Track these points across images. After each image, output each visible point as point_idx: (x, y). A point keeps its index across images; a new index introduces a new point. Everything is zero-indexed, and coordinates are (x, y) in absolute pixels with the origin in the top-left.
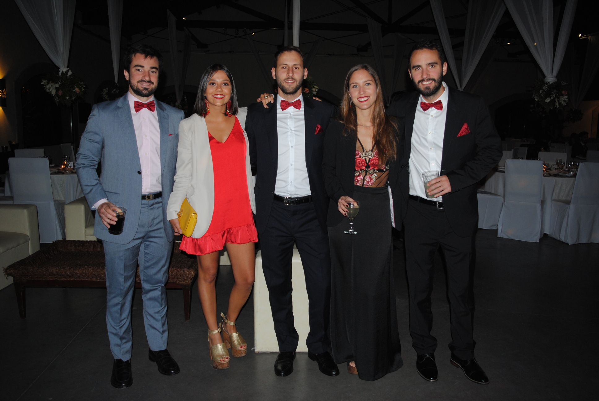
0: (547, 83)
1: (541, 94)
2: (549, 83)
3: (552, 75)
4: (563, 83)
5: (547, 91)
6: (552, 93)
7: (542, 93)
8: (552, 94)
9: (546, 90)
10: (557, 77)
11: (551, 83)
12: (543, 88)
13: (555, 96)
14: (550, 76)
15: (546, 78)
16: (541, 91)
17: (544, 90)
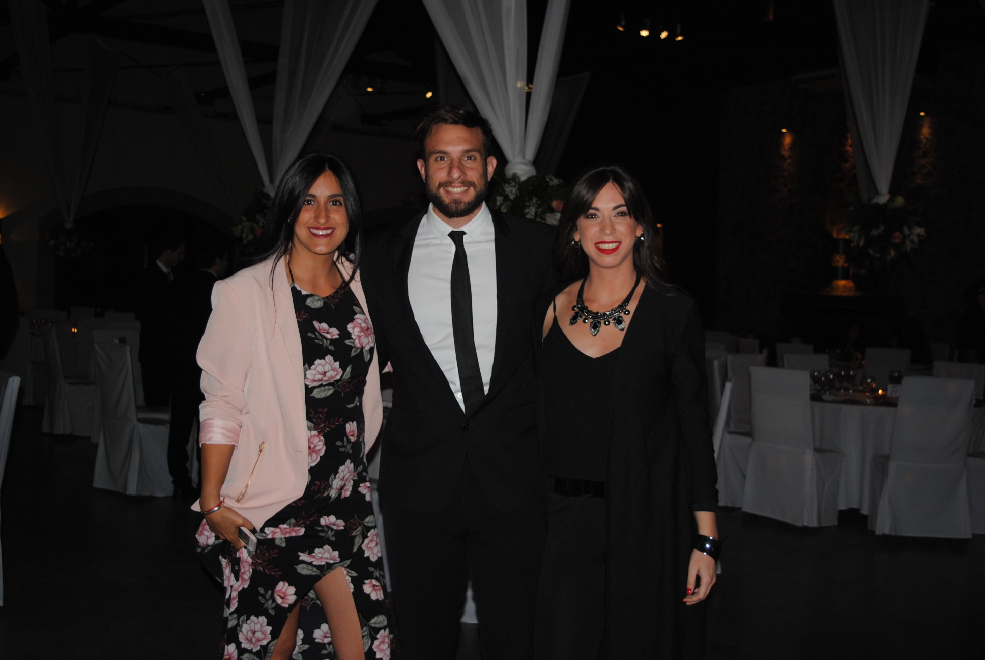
0: (515, 177)
1: (500, 207)
2: (519, 178)
3: (523, 157)
4: (551, 180)
5: (515, 198)
6: (527, 204)
7: (501, 204)
8: (528, 207)
9: (512, 197)
10: (536, 162)
11: (523, 178)
12: (504, 190)
13: (536, 213)
14: (518, 159)
15: (508, 167)
16: (499, 200)
17: (506, 197)
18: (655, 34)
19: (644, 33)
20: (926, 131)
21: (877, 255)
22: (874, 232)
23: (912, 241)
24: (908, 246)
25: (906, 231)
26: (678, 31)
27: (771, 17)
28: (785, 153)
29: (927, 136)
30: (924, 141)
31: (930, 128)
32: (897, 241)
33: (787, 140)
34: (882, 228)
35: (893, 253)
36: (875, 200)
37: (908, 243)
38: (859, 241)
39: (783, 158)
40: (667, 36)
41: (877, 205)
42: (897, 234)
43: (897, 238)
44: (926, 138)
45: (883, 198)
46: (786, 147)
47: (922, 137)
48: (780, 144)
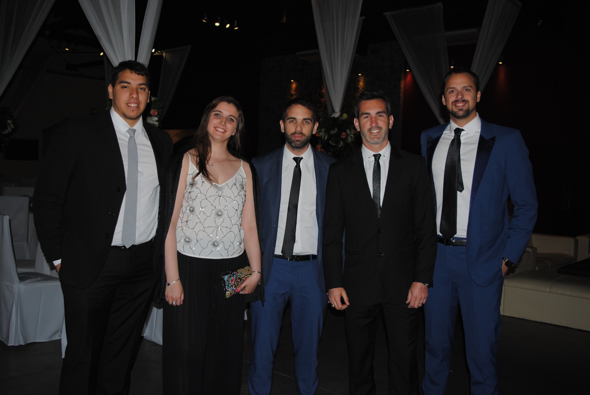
18: (223, 25)
19: (217, 24)
20: (361, 84)
21: (334, 144)
22: (332, 132)
23: (351, 137)
24: (350, 139)
25: (348, 132)
26: (236, 25)
27: (285, 21)
28: (293, 92)
29: (362, 86)
30: (361, 88)
31: (363, 82)
32: (344, 137)
33: (294, 86)
34: (336, 130)
35: (341, 143)
36: (333, 116)
37: (349, 138)
38: (325, 136)
39: (291, 95)
40: (229, 26)
41: (334, 117)
42: (344, 133)
43: (343, 135)
44: (361, 87)
45: (337, 115)
46: (294, 89)
47: (360, 86)
48: (290, 88)
